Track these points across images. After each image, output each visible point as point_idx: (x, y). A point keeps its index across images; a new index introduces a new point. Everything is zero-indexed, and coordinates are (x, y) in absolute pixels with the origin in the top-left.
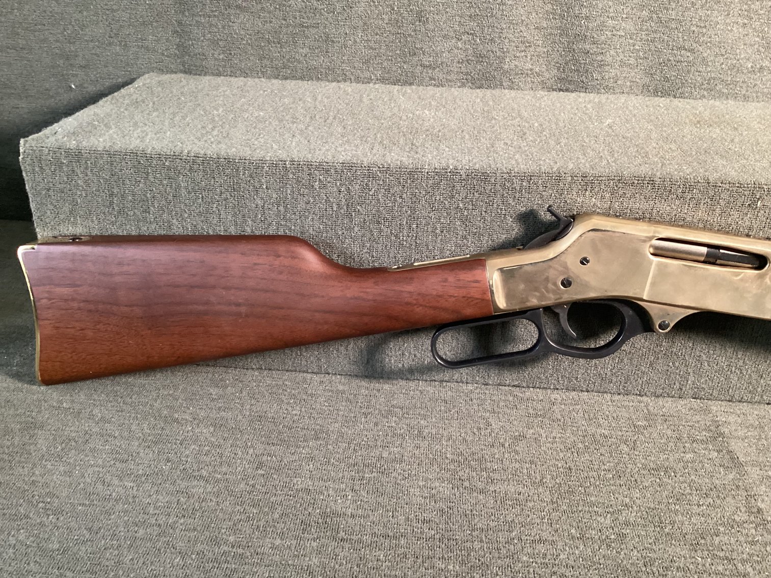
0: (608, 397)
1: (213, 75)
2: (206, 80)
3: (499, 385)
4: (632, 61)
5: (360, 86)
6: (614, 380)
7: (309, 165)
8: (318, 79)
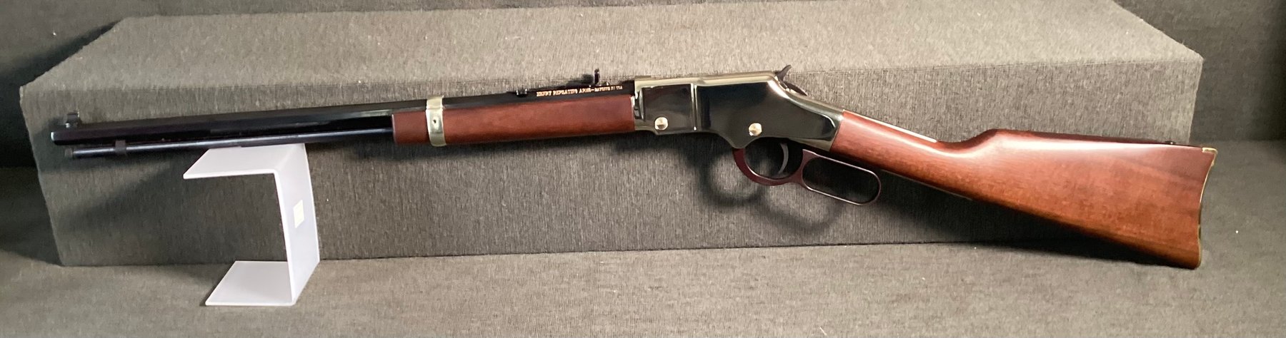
0: (522, 256)
1: (187, 14)
2: (179, 21)
3: (436, 256)
5: (327, 14)
6: (524, 241)
7: (250, 89)
8: (285, 11)
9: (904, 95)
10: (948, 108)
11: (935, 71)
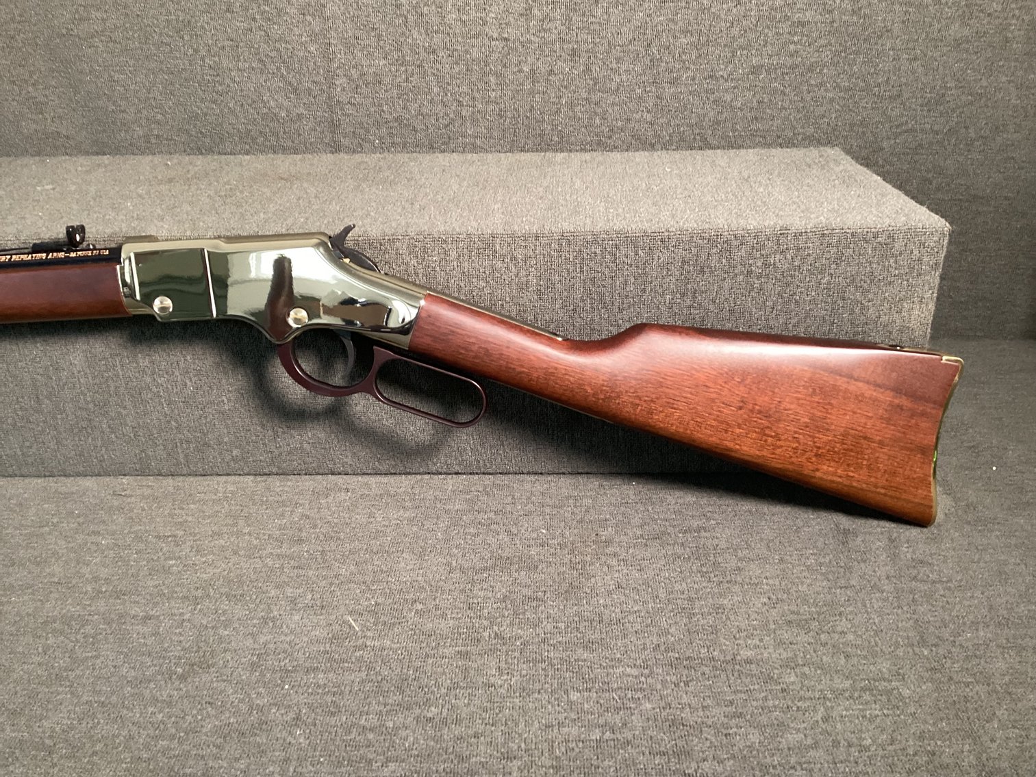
9: (523, 273)
10: (587, 291)
11: (566, 239)
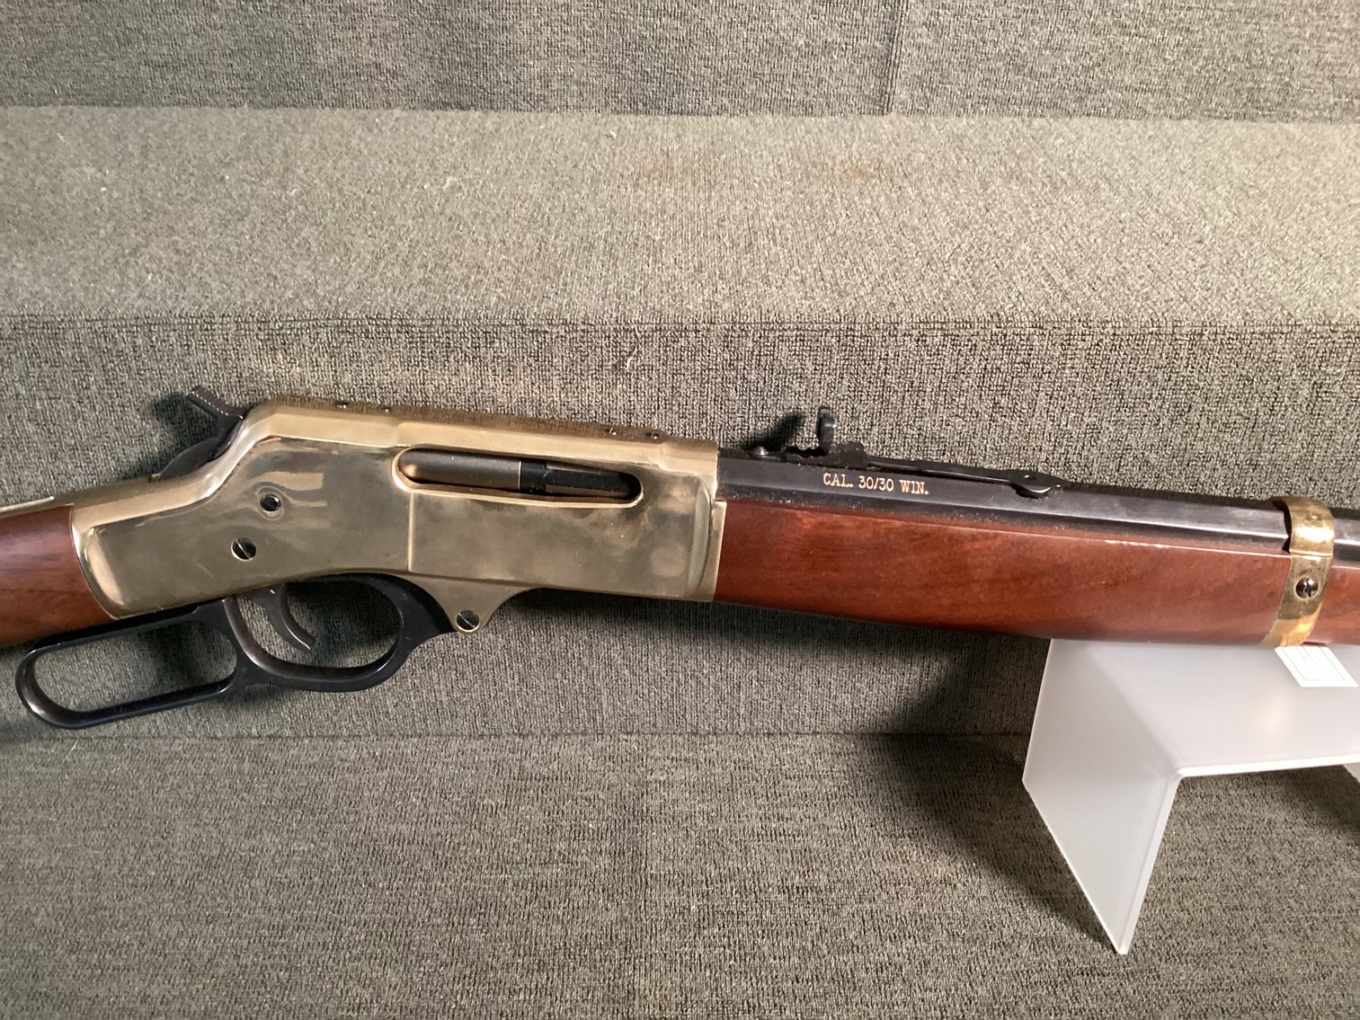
4: (573, 41)
